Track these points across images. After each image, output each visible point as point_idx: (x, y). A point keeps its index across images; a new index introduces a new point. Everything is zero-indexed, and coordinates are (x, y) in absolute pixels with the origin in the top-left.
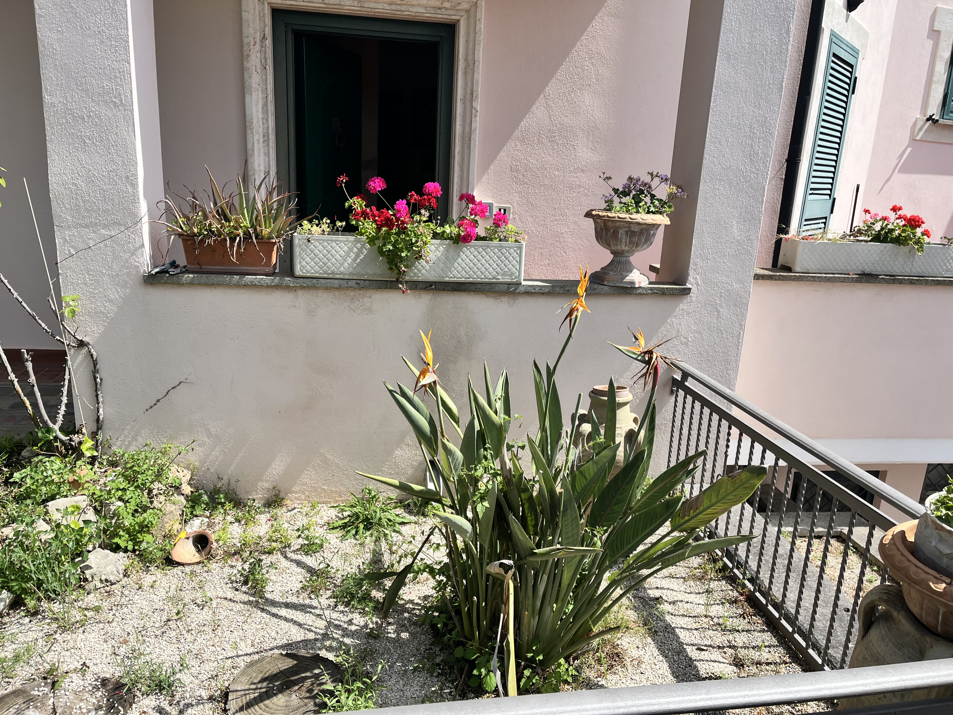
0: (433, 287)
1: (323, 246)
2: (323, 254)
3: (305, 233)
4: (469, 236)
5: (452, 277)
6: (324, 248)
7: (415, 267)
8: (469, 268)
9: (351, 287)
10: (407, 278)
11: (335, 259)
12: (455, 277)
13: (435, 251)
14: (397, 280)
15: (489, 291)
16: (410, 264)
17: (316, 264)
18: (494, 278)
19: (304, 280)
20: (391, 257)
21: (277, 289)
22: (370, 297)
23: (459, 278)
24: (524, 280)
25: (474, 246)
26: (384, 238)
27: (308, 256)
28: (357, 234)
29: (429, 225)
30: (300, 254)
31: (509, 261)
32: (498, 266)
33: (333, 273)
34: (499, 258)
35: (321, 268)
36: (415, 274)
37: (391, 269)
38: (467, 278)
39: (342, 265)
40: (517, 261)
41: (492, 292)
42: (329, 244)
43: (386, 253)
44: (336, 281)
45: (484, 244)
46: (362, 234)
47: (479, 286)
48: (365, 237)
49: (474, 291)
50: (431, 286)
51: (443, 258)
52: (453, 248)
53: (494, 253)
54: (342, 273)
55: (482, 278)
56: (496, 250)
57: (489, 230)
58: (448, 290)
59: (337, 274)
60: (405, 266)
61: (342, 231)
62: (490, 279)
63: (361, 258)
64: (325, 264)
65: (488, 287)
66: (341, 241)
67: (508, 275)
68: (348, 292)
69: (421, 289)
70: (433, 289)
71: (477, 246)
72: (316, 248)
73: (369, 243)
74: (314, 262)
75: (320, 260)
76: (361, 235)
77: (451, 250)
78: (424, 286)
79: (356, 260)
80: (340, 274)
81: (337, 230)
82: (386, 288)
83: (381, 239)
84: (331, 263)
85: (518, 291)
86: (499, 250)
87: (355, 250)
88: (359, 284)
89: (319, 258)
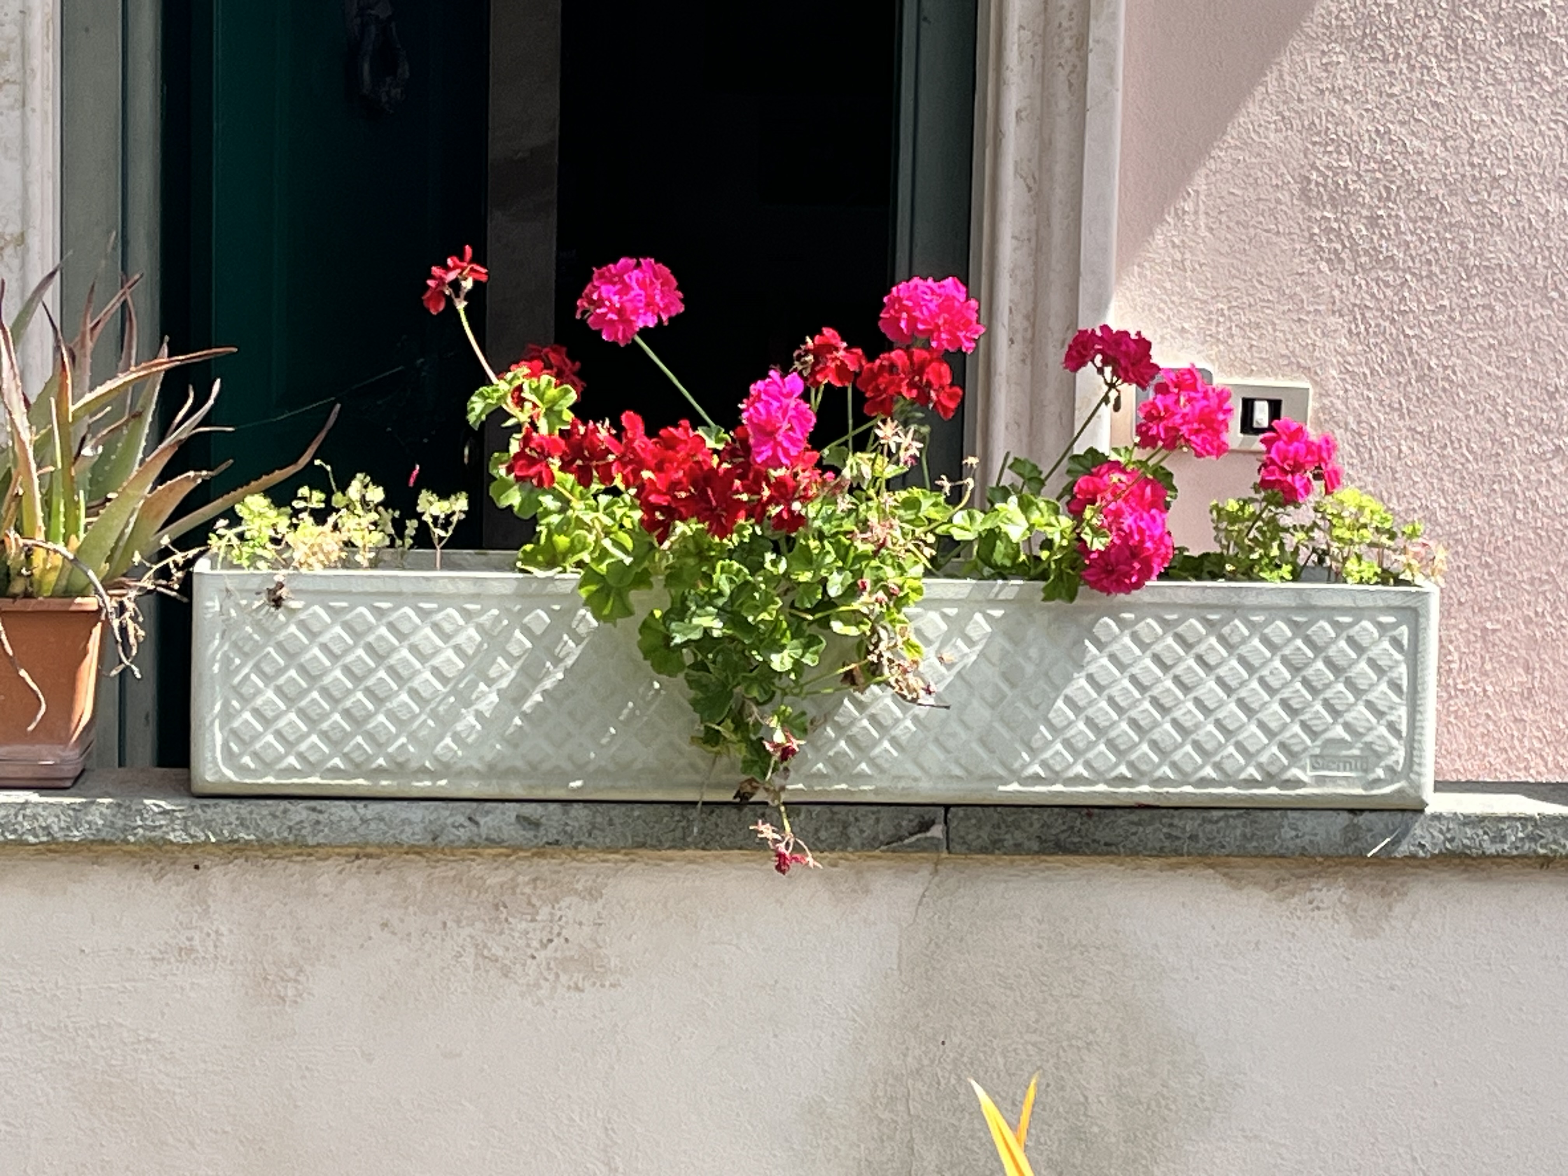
0: (937, 831)
1: (348, 627)
2: (348, 670)
3: (254, 559)
4: (1135, 553)
5: (1037, 779)
6: (356, 635)
7: (840, 728)
8: (1134, 723)
9: (491, 842)
10: (796, 787)
11: (414, 693)
12: (1055, 777)
13: (946, 640)
14: (743, 800)
15: (1242, 853)
16: (812, 712)
17: (312, 722)
18: (1270, 778)
19: (245, 808)
20: (715, 675)
21: (96, 860)
22: (593, 894)
23: (1078, 780)
24: (1441, 786)
25: (1156, 609)
26: (674, 576)
27: (267, 678)
28: (529, 559)
29: (912, 504)
30: (228, 670)
31: (1350, 684)
32: (1293, 712)
33: (399, 768)
34: (1295, 670)
35: (335, 741)
36: (839, 766)
37: (712, 738)
38: (1122, 780)
39: (445, 722)
40: (1395, 686)
41: (1260, 855)
42: (380, 613)
43: (687, 655)
44: (417, 812)
45: (1211, 598)
46: (553, 560)
47: (1190, 824)
48: (574, 576)
49: (1160, 853)
50: (925, 826)
51: (991, 673)
52: (1042, 618)
53: (1266, 641)
54: (445, 769)
55: (1204, 782)
56: (1280, 629)
57: (1233, 518)
58: (1018, 849)
59: (424, 772)
60: (786, 723)
61: (452, 543)
62: (1251, 782)
63: (548, 684)
64: (357, 720)
65: (1238, 828)
66: (445, 599)
67: (1346, 763)
68: (477, 868)
69: (871, 844)
70: (933, 845)
71: (1173, 606)
72: (312, 635)
73: (594, 603)
74: (302, 713)
75: (335, 701)
76: (551, 564)
77: (1031, 633)
78: (886, 827)
79: (526, 694)
80: (433, 775)
81: (423, 539)
82: (681, 844)
83: (658, 581)
84: (391, 715)
85: (1404, 848)
86: (1295, 626)
87: (520, 642)
88: (534, 824)
89: (325, 692)
